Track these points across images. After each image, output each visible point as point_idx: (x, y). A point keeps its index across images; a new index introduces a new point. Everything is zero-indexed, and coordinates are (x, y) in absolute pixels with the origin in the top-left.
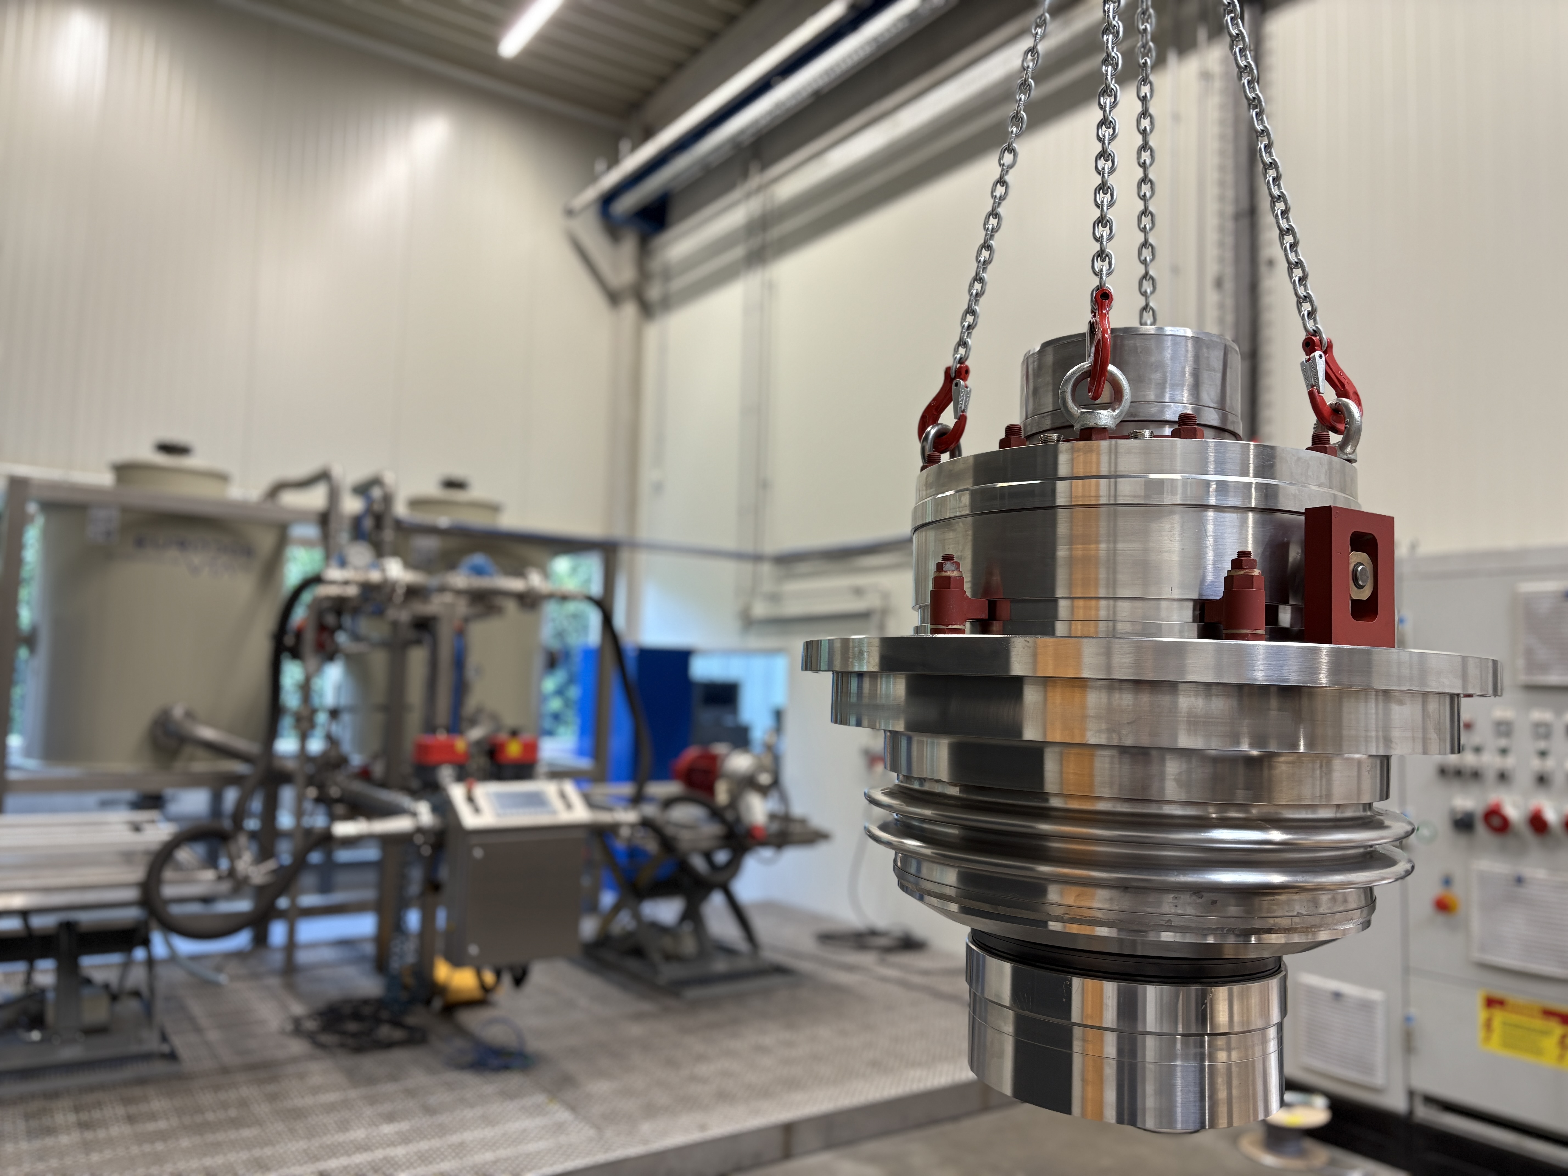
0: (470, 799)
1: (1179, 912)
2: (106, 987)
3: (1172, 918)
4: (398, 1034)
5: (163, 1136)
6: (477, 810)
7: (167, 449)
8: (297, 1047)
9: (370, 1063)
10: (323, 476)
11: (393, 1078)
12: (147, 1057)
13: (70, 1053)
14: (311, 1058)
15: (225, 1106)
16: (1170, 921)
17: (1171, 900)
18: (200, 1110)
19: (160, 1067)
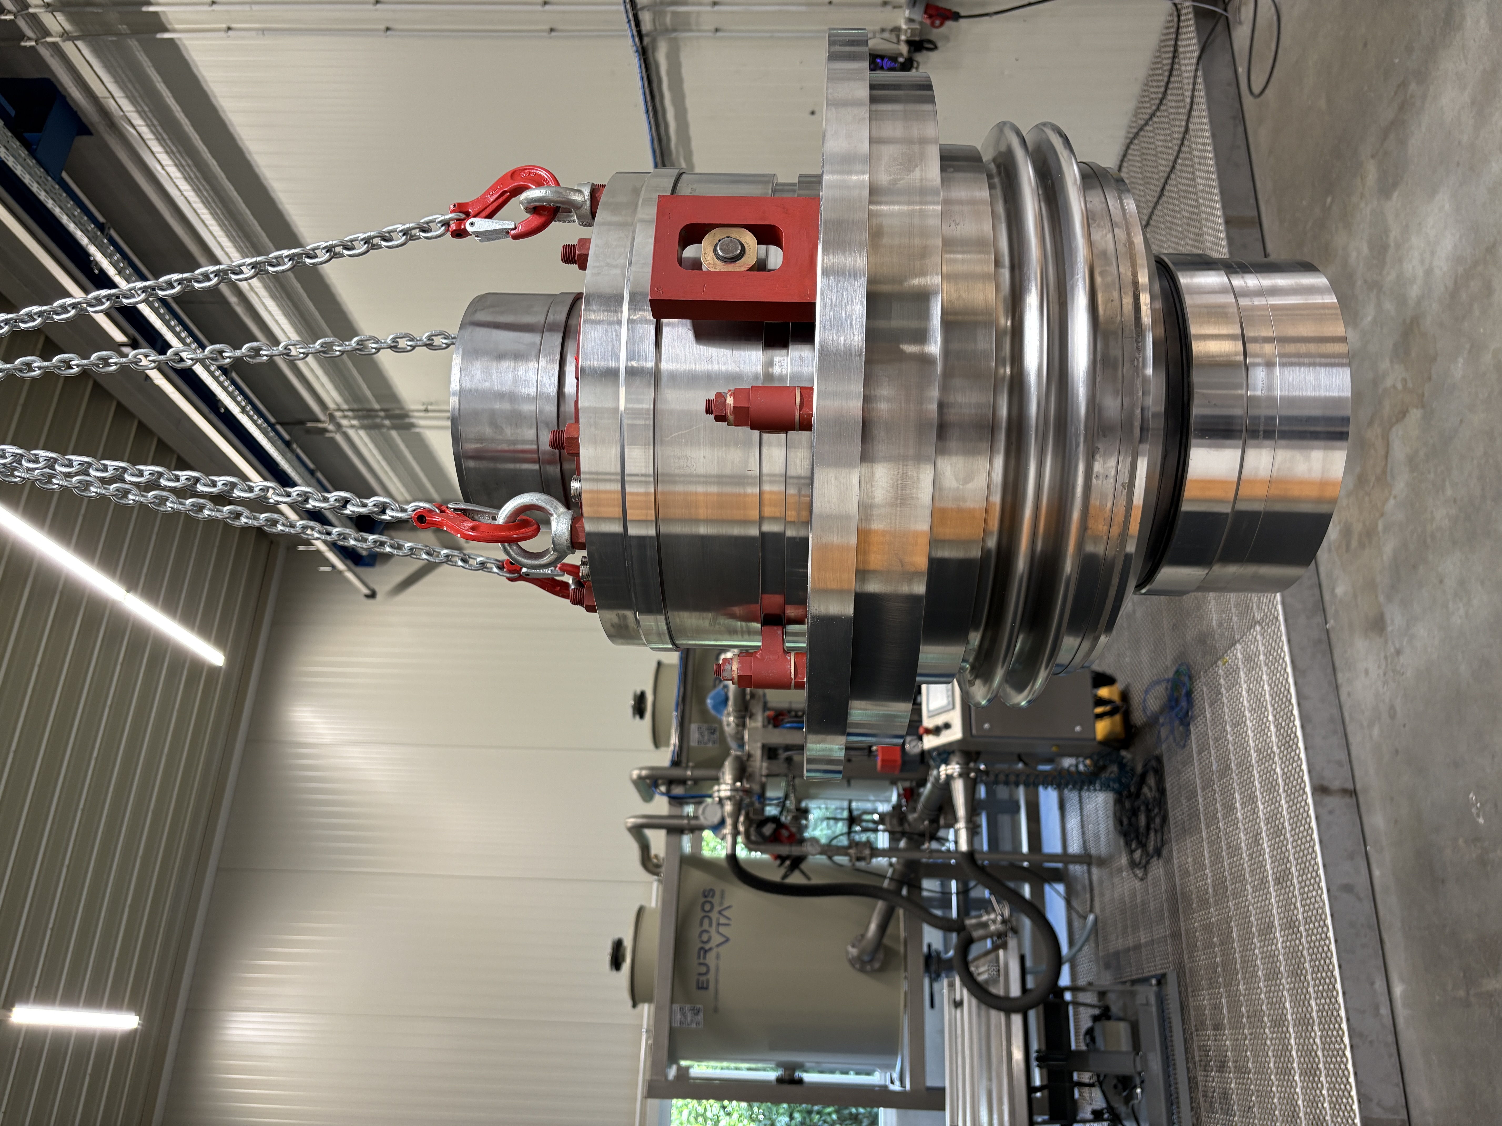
0: (936, 731)
1: (1113, 473)
2: (1096, 1019)
3: (1120, 481)
4: (1151, 780)
5: (1235, 1005)
6: (947, 726)
7: (616, 962)
8: (1157, 869)
9: (1176, 813)
10: (637, 831)
11: (1192, 795)
12: (1161, 1000)
13: (1155, 1063)
14: (1169, 861)
15: (1210, 945)
16: (1123, 485)
17: (1100, 482)
18: (1213, 967)
19: (1171, 990)
